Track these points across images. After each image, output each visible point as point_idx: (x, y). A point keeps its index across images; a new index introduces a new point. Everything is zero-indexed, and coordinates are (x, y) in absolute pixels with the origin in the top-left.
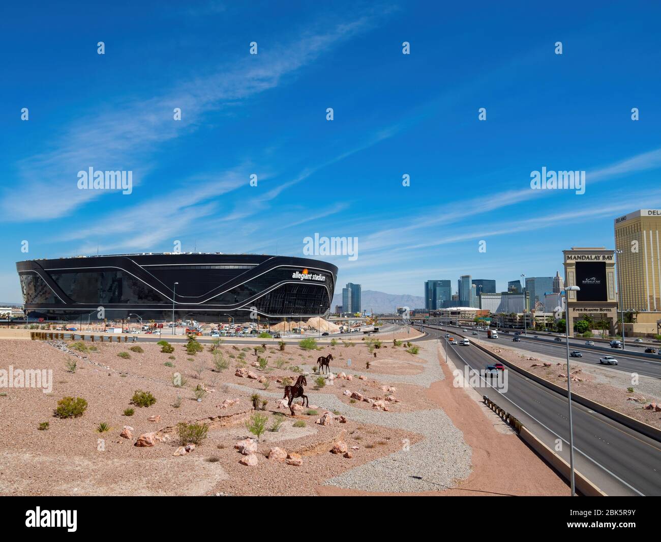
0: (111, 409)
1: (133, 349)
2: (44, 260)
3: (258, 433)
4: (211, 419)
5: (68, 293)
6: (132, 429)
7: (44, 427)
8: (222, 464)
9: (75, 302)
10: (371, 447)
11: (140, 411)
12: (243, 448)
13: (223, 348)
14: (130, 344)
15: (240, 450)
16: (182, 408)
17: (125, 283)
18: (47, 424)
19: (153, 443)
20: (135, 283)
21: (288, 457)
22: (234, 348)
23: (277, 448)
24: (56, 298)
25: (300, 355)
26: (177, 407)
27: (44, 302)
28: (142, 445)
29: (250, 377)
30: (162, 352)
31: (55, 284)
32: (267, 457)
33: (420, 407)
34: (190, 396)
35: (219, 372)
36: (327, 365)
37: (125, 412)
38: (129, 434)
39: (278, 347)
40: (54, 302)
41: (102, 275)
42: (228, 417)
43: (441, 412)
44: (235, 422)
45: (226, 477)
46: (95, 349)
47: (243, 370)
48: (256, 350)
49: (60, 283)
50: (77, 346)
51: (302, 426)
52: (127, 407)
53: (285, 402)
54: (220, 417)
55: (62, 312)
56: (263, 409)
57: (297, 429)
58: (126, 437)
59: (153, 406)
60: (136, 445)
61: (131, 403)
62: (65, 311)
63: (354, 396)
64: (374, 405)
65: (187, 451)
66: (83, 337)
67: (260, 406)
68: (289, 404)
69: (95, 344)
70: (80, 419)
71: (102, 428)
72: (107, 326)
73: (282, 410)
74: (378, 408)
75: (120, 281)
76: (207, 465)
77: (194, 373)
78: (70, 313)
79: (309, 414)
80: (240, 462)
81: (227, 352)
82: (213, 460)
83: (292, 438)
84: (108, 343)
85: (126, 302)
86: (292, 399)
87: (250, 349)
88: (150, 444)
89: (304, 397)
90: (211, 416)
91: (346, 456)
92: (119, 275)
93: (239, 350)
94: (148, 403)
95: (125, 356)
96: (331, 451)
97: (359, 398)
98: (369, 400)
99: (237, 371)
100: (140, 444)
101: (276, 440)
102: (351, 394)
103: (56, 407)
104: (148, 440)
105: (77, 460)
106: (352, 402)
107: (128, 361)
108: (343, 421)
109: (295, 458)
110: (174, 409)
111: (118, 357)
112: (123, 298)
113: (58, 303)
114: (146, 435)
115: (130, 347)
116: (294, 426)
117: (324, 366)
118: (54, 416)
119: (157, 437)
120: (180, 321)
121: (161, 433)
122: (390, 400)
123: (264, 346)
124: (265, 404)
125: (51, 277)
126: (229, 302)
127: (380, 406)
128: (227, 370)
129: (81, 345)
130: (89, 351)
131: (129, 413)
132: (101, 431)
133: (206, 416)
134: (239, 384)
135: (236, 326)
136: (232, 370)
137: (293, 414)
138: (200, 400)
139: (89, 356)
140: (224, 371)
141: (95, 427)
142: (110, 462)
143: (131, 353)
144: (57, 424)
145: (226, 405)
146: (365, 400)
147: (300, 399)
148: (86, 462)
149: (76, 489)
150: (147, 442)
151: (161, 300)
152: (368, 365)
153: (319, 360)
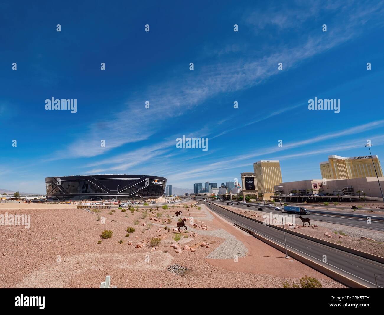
3: (177, 241)
4: (157, 236)
5: (66, 189)
7: (100, 243)
8: (169, 253)
9: (68, 193)
10: (212, 243)
15: (173, 247)
16: (145, 233)
17: (89, 186)
18: (101, 241)
20: (93, 185)
21: (190, 249)
22: (142, 209)
23: (186, 246)
24: (60, 191)
27: (55, 193)
28: (138, 248)
29: (155, 220)
31: (61, 186)
32: (183, 249)
33: (216, 228)
35: (144, 218)
36: (179, 215)
37: (126, 235)
39: (156, 208)
40: (59, 193)
42: (162, 235)
43: (223, 229)
44: (164, 237)
47: (152, 217)
48: (150, 210)
49: (63, 186)
51: (187, 237)
54: (159, 236)
55: (62, 197)
58: (131, 245)
60: (135, 247)
61: (126, 232)
62: (63, 197)
64: (203, 228)
65: (155, 249)
67: (167, 231)
71: (120, 242)
73: (176, 232)
76: (164, 254)
79: (186, 233)
80: (176, 252)
82: (166, 252)
85: (89, 193)
86: (180, 228)
88: (141, 247)
89: (185, 226)
91: (207, 247)
92: (87, 183)
94: (133, 231)
96: (201, 246)
97: (196, 226)
98: (200, 227)
100: (137, 247)
106: (194, 227)
109: (193, 249)
110: (142, 233)
112: (87, 191)
113: (61, 194)
114: (138, 244)
115: (110, 210)
117: (178, 215)
118: (101, 238)
119: (142, 244)
122: (205, 226)
123: (152, 208)
126: (128, 192)
127: (205, 228)
128: (146, 218)
129: (95, 210)
131: (128, 236)
133: (155, 235)
136: (148, 218)
137: (180, 233)
138: (149, 229)
141: (118, 242)
146: (198, 227)
151: (102, 192)
152: (190, 214)
153: (176, 213)
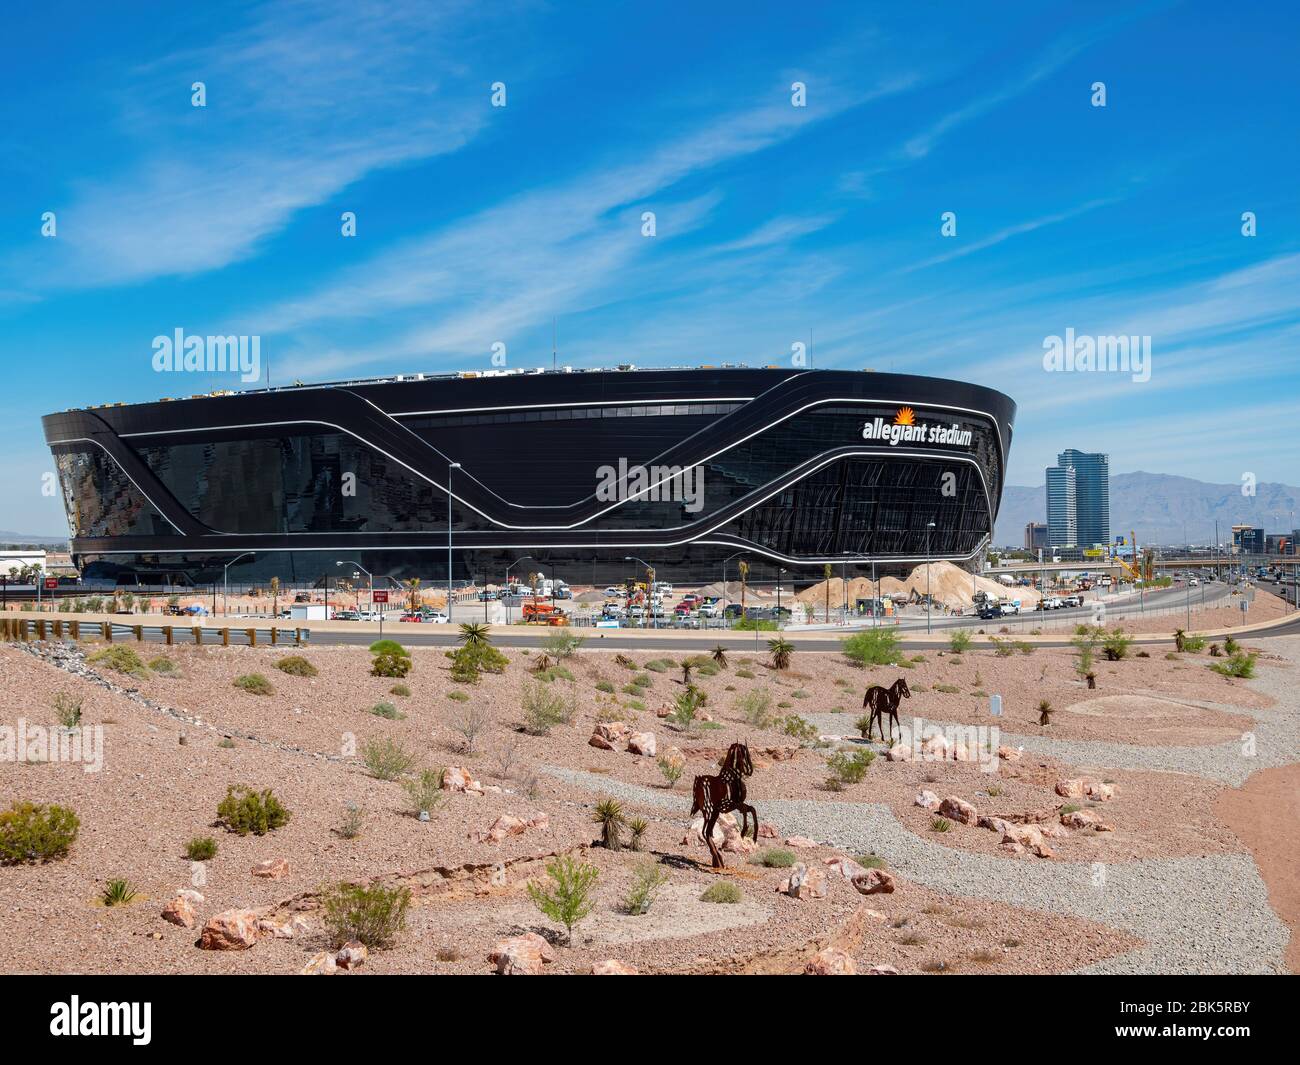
1: (287, 667)
4: (444, 872)
5: (190, 503)
6: (200, 896)
9: (209, 530)
11: (238, 850)
13: (583, 661)
14: (286, 651)
15: (501, 966)
16: (363, 837)
19: (250, 939)
22: (622, 660)
24: (157, 518)
25: (840, 683)
26: (349, 836)
28: (215, 946)
29: (634, 750)
30: (373, 673)
31: (150, 478)
34: (403, 805)
35: (537, 734)
36: (894, 714)
37: (190, 848)
38: (185, 912)
39: (768, 657)
40: (153, 532)
42: (491, 868)
46: (168, 666)
47: (614, 727)
48: (686, 668)
49: (166, 476)
51: (730, 898)
54: (469, 868)
56: (633, 847)
57: (711, 907)
58: (178, 922)
59: (278, 831)
60: (200, 945)
61: (214, 824)
63: (947, 808)
64: (1007, 840)
65: (341, 964)
66: (138, 631)
67: (625, 836)
68: (707, 831)
69: (172, 652)
70: (56, 868)
71: (117, 894)
73: (688, 852)
74: (1019, 847)
77: (458, 739)
78: (200, 563)
79: (767, 864)
81: (594, 674)
84: (211, 649)
86: (714, 818)
87: (670, 663)
88: (238, 943)
89: (746, 811)
90: (444, 863)
92: (331, 445)
93: (633, 668)
94: (263, 823)
95: (255, 686)
97: (962, 817)
98: (997, 823)
99: (598, 731)
101: (626, 939)
102: (938, 802)
104: (230, 930)
106: (937, 827)
107: (263, 700)
108: (885, 887)
110: (335, 841)
111: (233, 690)
112: (347, 515)
113: (162, 534)
115: (278, 660)
116: (704, 899)
117: (885, 716)
119: (266, 922)
121: (284, 913)
122: (1077, 823)
123: (719, 655)
124: (638, 831)
125: (139, 459)
126: (664, 521)
127: (1026, 842)
128: (565, 729)
129: (124, 655)
130: (149, 671)
131: (201, 853)
132: (109, 902)
133: (430, 862)
134: (593, 770)
136: (583, 728)
137: (717, 862)
138: (428, 815)
139: (145, 686)
140: (555, 730)
141: (96, 892)
143: (277, 679)
145: (502, 833)
146: (983, 824)
150: (229, 938)
151: (459, 519)
152: (1045, 712)
153: (868, 698)
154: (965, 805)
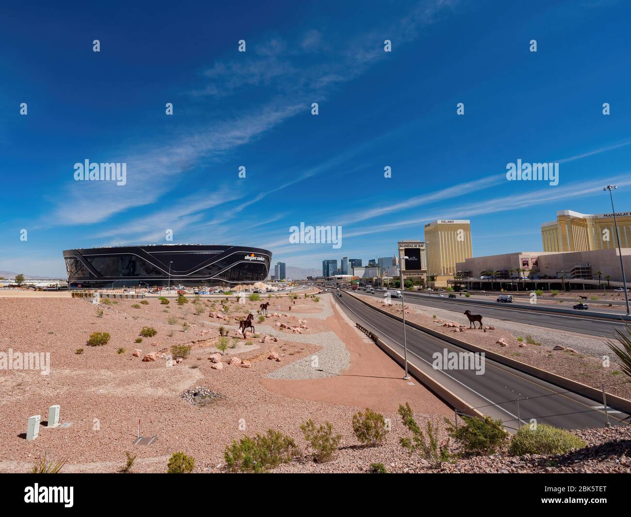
0: (127, 339)
1: (142, 303)
2: (82, 250)
3: (223, 350)
4: (193, 342)
5: (99, 270)
6: (141, 351)
7: (79, 352)
8: (200, 369)
9: (103, 276)
10: (293, 354)
11: (146, 340)
12: (214, 359)
13: (201, 301)
14: (140, 300)
15: (212, 360)
16: (174, 336)
17: (138, 264)
18: (82, 350)
19: (155, 359)
20: (144, 263)
21: (242, 363)
22: (208, 300)
23: (235, 358)
24: (90, 273)
25: (249, 304)
26: (171, 336)
27: (82, 276)
28: (147, 361)
29: (218, 317)
30: (161, 304)
31: (90, 265)
32: (229, 364)
33: (321, 331)
34: (180, 330)
35: (198, 315)
36: (266, 309)
37: (136, 340)
38: (139, 354)
39: (236, 299)
40: (89, 276)
41: (122, 259)
42: (204, 341)
43: (333, 333)
44: (209, 344)
45: (203, 377)
46: (117, 303)
47: (214, 313)
48: (222, 302)
49: (93, 264)
50: (104, 301)
51: (251, 344)
52: (137, 337)
53: (240, 331)
54: (199, 341)
55: (94, 282)
56: (226, 336)
57: (247, 346)
58: (137, 356)
59: (155, 336)
60: (143, 360)
61: (140, 335)
62: (96, 282)
63: (282, 326)
64: (294, 331)
65: (178, 362)
66: (108, 295)
67: (225, 334)
68: (243, 332)
69: (116, 300)
70: (105, 346)
71: (121, 351)
72: (125, 290)
73: (238, 336)
74: (296, 332)
75: (134, 262)
76: (190, 370)
77: (182, 316)
78: (100, 283)
79: (255, 337)
80: (212, 367)
81: (204, 303)
82: (194, 367)
83: (244, 351)
84: (125, 299)
85: (138, 275)
86: (244, 329)
87: (218, 301)
88: (153, 360)
89: (252, 327)
90: (193, 340)
91: (278, 360)
92: (134, 258)
93: (211, 302)
94: (152, 334)
95: (137, 307)
96: (269, 358)
97: (285, 327)
98: (291, 328)
99: (210, 314)
100: (146, 360)
101: (234, 353)
102: (280, 325)
103: (89, 339)
104: (151, 357)
105: (103, 372)
106: (281, 329)
107: (139, 310)
108: (276, 341)
109: (246, 363)
110: (168, 337)
111: (132, 308)
112: (136, 273)
113: (91, 277)
114: (150, 354)
115: (140, 301)
116: (246, 344)
117: (264, 309)
118: (87, 345)
119: (157, 355)
120: (174, 287)
121: (160, 353)
122: (303, 327)
123: (227, 299)
124: (227, 332)
125: (87, 260)
126: (205, 274)
127: (297, 331)
128: (203, 314)
129: (107, 300)
130: (112, 304)
131: (139, 341)
132: (119, 353)
133: (190, 341)
134: (211, 322)
135: (209, 289)
136: (207, 313)
137: (245, 337)
138: (186, 331)
139: (112, 307)
140: (202, 314)
141: (115, 351)
142: (125, 372)
143: (141, 305)
144: (89, 350)
145: (203, 334)
146: (288, 328)
147: (249, 328)
148: (109, 373)
149: (101, 391)
150: (150, 359)
151: (161, 274)
152: (290, 308)
153: (261, 306)
154: (285, 325)
